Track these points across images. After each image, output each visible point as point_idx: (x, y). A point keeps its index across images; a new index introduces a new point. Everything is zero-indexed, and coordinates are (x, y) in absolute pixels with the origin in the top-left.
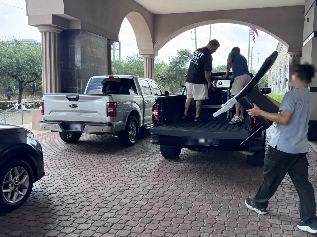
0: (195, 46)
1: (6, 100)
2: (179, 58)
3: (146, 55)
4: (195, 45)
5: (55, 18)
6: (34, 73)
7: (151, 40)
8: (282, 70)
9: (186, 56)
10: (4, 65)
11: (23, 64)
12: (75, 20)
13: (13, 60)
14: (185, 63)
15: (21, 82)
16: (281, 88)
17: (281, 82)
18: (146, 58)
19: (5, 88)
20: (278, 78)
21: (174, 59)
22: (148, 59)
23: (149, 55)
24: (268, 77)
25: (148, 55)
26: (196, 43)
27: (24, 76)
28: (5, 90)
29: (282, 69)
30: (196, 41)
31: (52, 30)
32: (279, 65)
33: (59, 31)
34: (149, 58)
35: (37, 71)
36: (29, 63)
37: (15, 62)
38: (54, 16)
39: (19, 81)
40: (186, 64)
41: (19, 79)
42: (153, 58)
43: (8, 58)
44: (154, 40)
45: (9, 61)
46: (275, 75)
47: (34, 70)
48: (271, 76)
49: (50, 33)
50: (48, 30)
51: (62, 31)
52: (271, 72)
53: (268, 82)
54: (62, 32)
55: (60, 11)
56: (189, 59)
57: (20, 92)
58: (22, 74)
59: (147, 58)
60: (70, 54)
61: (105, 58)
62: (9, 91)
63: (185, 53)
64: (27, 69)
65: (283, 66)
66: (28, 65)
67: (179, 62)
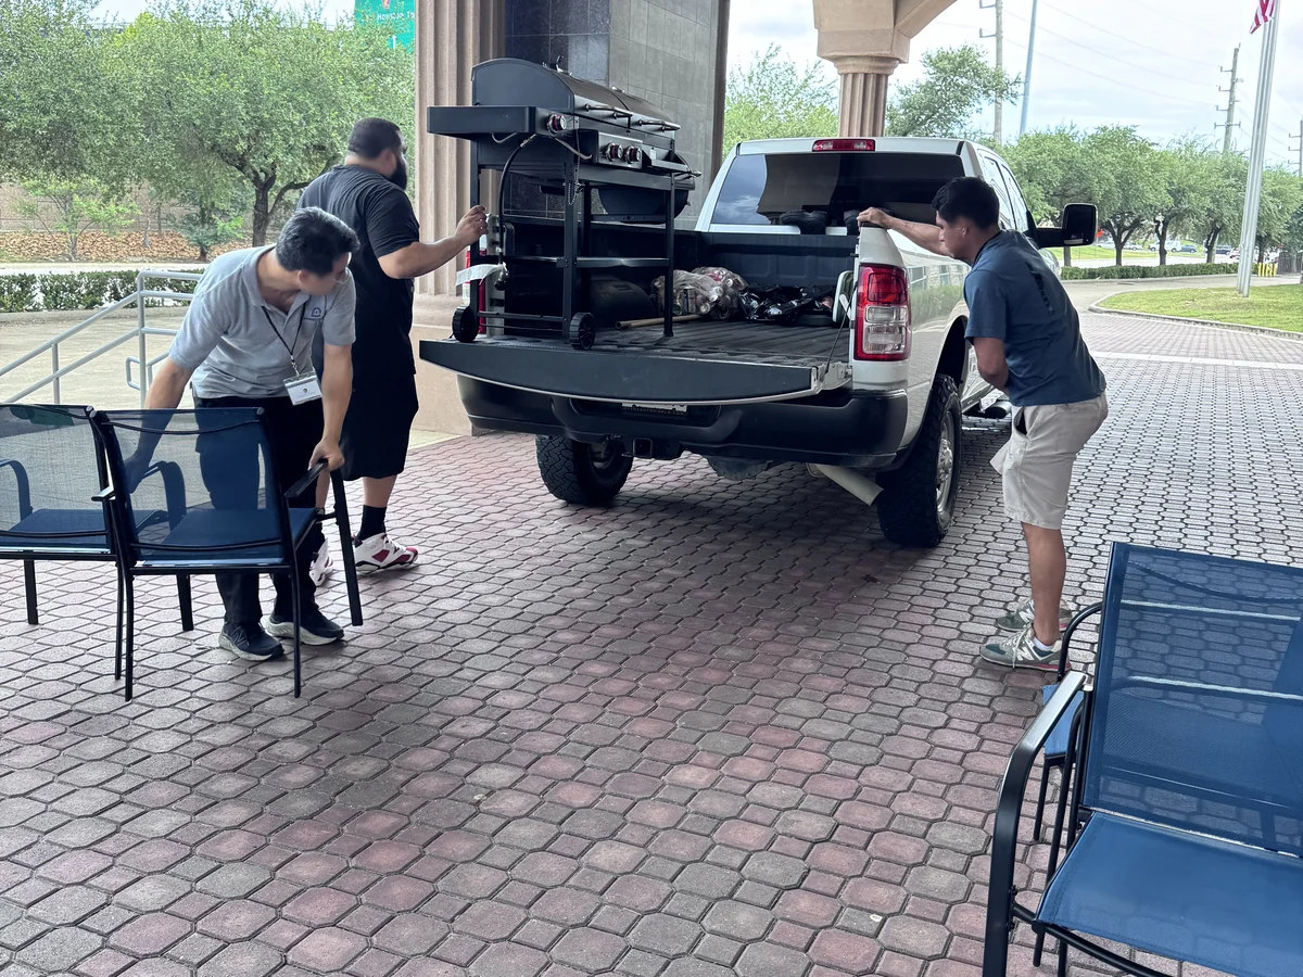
0: (994, 39)
1: (191, 260)
2: (928, 88)
3: (856, 62)
4: (995, 32)
6: (320, 148)
10: (195, 108)
11: (276, 104)
13: (232, 86)
14: (954, 110)
15: (263, 187)
18: (850, 76)
19: (188, 212)
21: (908, 91)
23: (867, 63)
25: (861, 62)
26: (999, 24)
27: (280, 155)
28: (189, 218)
30: (998, 15)
34: (866, 75)
35: (333, 135)
36: (301, 98)
37: (242, 92)
39: (256, 180)
40: (961, 117)
41: (255, 172)
42: (887, 76)
43: (212, 74)
45: (221, 85)
47: (322, 132)
56: (975, 94)
57: (259, 228)
58: (271, 151)
59: (855, 75)
60: (551, 36)
62: (203, 222)
63: (961, 64)
64: (293, 125)
66: (295, 107)
67: (932, 108)
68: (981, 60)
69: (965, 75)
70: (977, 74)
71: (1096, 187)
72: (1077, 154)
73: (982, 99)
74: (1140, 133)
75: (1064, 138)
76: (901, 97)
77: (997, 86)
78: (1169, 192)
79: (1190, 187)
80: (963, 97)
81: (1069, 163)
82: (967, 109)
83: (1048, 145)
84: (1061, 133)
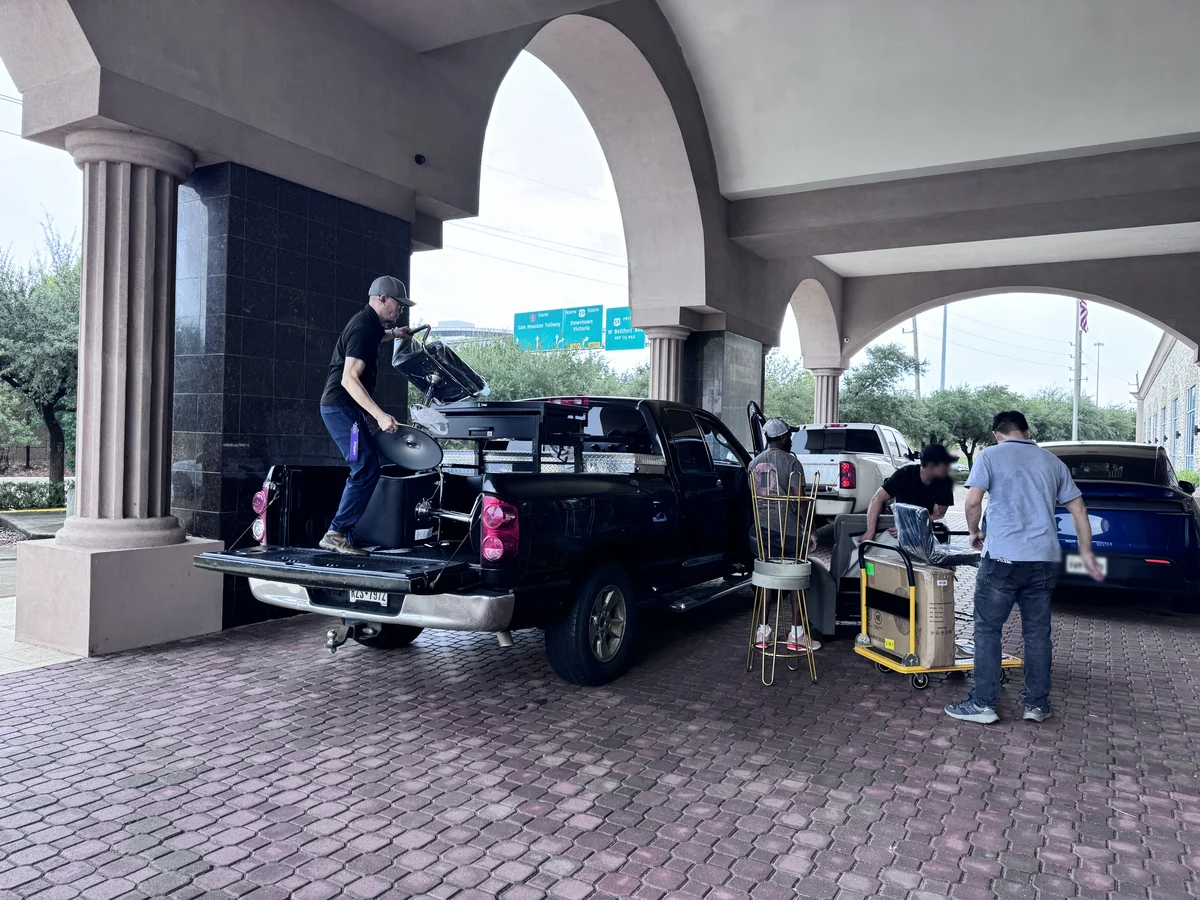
0: (912, 334)
2: (871, 367)
4: (911, 329)
5: (686, 313)
7: (837, 336)
8: (1182, 402)
9: (892, 363)
12: (716, 314)
14: (887, 379)
16: (1180, 452)
17: (1178, 435)
20: (1168, 423)
21: (857, 370)
22: (825, 378)
23: (828, 370)
24: (1134, 420)
25: (826, 371)
29: (1181, 399)
31: (676, 335)
32: (1169, 386)
33: (683, 335)
34: (828, 376)
38: (684, 310)
40: (892, 383)
44: (843, 335)
46: (1160, 413)
48: (1146, 417)
49: (669, 340)
50: (666, 335)
51: (688, 334)
52: (1146, 404)
53: (1135, 433)
54: (689, 337)
55: (697, 299)
56: (899, 370)
59: (822, 377)
61: (757, 383)
63: (890, 354)
65: (1182, 391)
67: (871, 378)
68: (902, 351)
69: (892, 359)
70: (899, 359)
71: (984, 424)
72: (971, 403)
73: (904, 374)
74: (1011, 390)
75: (963, 394)
76: (854, 373)
77: (916, 366)
78: (1036, 425)
79: (1050, 422)
80: (892, 372)
81: (965, 408)
82: (895, 379)
83: (951, 398)
84: (959, 391)
